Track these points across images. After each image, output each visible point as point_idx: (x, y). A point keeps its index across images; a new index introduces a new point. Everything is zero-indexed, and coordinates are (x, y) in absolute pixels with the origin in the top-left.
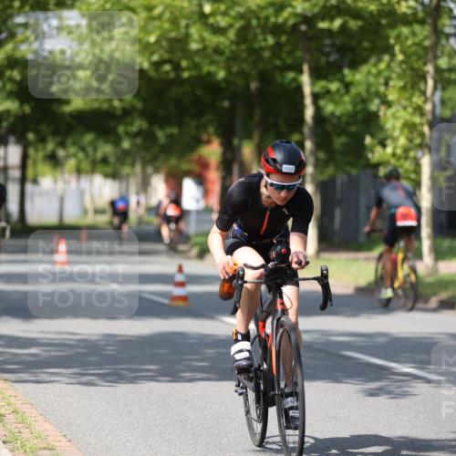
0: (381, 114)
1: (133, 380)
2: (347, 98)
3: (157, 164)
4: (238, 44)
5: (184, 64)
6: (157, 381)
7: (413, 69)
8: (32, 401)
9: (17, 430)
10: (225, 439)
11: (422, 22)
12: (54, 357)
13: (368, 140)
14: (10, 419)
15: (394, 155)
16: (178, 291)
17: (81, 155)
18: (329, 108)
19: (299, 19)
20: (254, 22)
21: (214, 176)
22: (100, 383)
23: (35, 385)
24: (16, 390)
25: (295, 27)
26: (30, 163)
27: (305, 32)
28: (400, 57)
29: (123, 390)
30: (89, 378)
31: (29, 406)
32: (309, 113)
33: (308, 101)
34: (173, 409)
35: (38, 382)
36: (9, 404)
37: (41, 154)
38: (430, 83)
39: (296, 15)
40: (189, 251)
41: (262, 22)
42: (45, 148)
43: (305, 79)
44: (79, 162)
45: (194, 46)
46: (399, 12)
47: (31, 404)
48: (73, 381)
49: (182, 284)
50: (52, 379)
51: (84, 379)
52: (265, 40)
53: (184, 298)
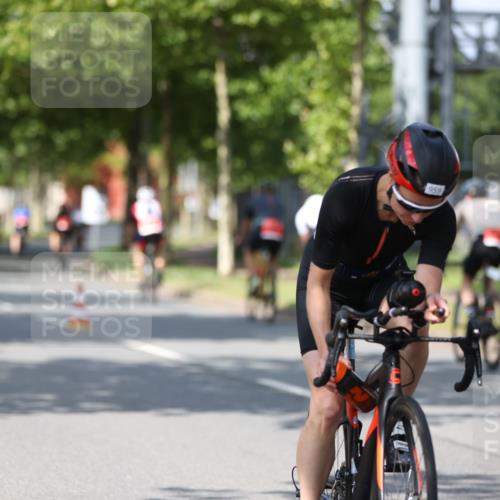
1: (26, 411)
2: (265, 102)
10: (129, 477)
11: (348, 16)
13: (289, 147)
15: (318, 164)
18: (245, 111)
20: (163, 16)
21: (119, 185)
25: (209, 22)
28: (325, 55)
32: (224, 116)
33: (223, 103)
38: (357, 85)
43: (220, 81)
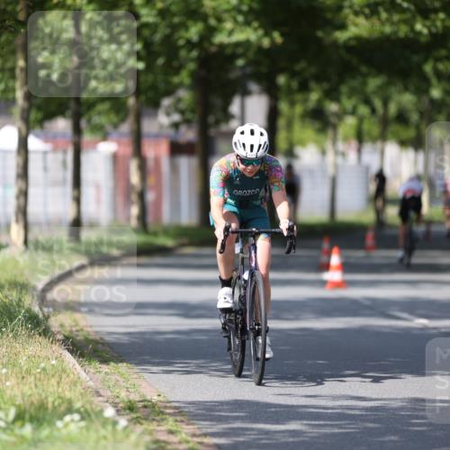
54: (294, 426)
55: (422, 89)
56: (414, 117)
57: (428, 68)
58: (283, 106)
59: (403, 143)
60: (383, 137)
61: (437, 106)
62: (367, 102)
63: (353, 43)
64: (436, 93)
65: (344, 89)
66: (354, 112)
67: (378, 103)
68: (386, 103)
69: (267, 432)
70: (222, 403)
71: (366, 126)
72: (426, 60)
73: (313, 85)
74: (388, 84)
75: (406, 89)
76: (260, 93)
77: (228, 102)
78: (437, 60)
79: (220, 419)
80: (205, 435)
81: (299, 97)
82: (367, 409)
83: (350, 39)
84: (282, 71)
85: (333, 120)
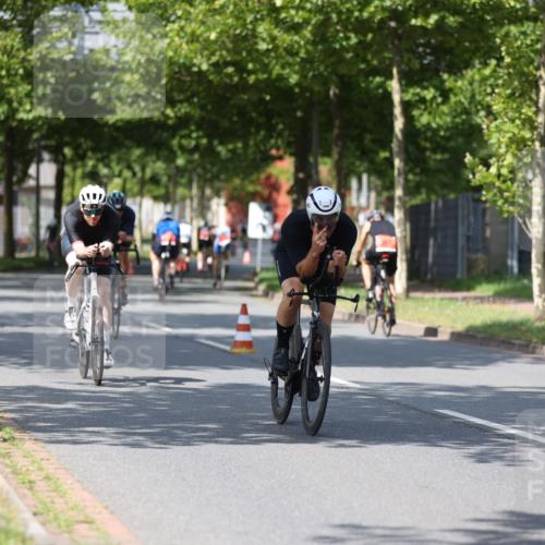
0: (484, 126)
1: (188, 442)
2: (445, 108)
3: (218, 184)
4: (314, 43)
5: (250, 66)
6: (216, 442)
7: (522, 74)
8: (67, 466)
9: (49, 500)
10: (297, 513)
11: (535, 19)
12: (94, 413)
13: (468, 158)
14: (41, 485)
15: (499, 176)
16: (241, 336)
17: (127, 174)
18: (424, 119)
19: (387, 14)
20: (334, 16)
21: (284, 200)
22: (149, 444)
23: (71, 446)
24: (49, 452)
25: (382, 21)
26: (66, 181)
27: (395, 29)
28: (508, 60)
29: (177, 452)
30: (136, 438)
31: (63, 471)
32: (399, 124)
33: (397, 111)
34: (234, 476)
35: (75, 442)
36: (40, 469)
37: (79, 172)
39: (384, 9)
40: (255, 288)
41: (344, 17)
42: (84, 166)
43: (394, 85)
44: (125, 181)
45: (263, 46)
46: (507, 6)
47: (66, 469)
48: (116, 441)
49: (246, 328)
50: (91, 439)
51: (129, 440)
52: (347, 38)
53: (249, 344)
54: (70, 405)
55: (171, 158)
56: (164, 179)
57: (175, 142)
58: (68, 169)
59: (156, 198)
60: (141, 194)
61: (180, 171)
62: (129, 167)
63: (120, 124)
64: (180, 161)
65: (114, 157)
66: (119, 175)
67: (137, 168)
68: (143, 169)
69: (51, 410)
70: (18, 388)
71: (128, 186)
72: (173, 137)
73: (90, 154)
74: (146, 154)
75: (158, 158)
76: (50, 161)
77: (27, 167)
78: (182, 137)
79: (16, 400)
80: (5, 411)
81: (79, 163)
82: (124, 393)
83: (117, 121)
84: (67, 144)
85: (105, 180)
